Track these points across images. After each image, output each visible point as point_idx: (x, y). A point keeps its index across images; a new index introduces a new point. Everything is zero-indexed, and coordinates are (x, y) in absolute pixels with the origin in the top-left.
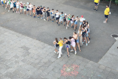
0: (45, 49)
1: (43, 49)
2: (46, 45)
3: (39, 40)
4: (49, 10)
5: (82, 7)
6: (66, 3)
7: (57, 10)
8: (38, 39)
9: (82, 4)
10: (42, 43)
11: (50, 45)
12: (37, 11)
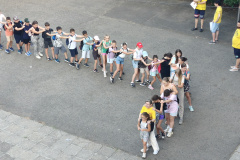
0: (56, 147)
1: (50, 145)
2: (59, 133)
3: (40, 121)
4: (51, 31)
5: (159, 24)
6: (115, 13)
7: (72, 30)
8: (37, 116)
9: (160, 14)
10: (48, 129)
11: (70, 133)
12: (15, 32)
